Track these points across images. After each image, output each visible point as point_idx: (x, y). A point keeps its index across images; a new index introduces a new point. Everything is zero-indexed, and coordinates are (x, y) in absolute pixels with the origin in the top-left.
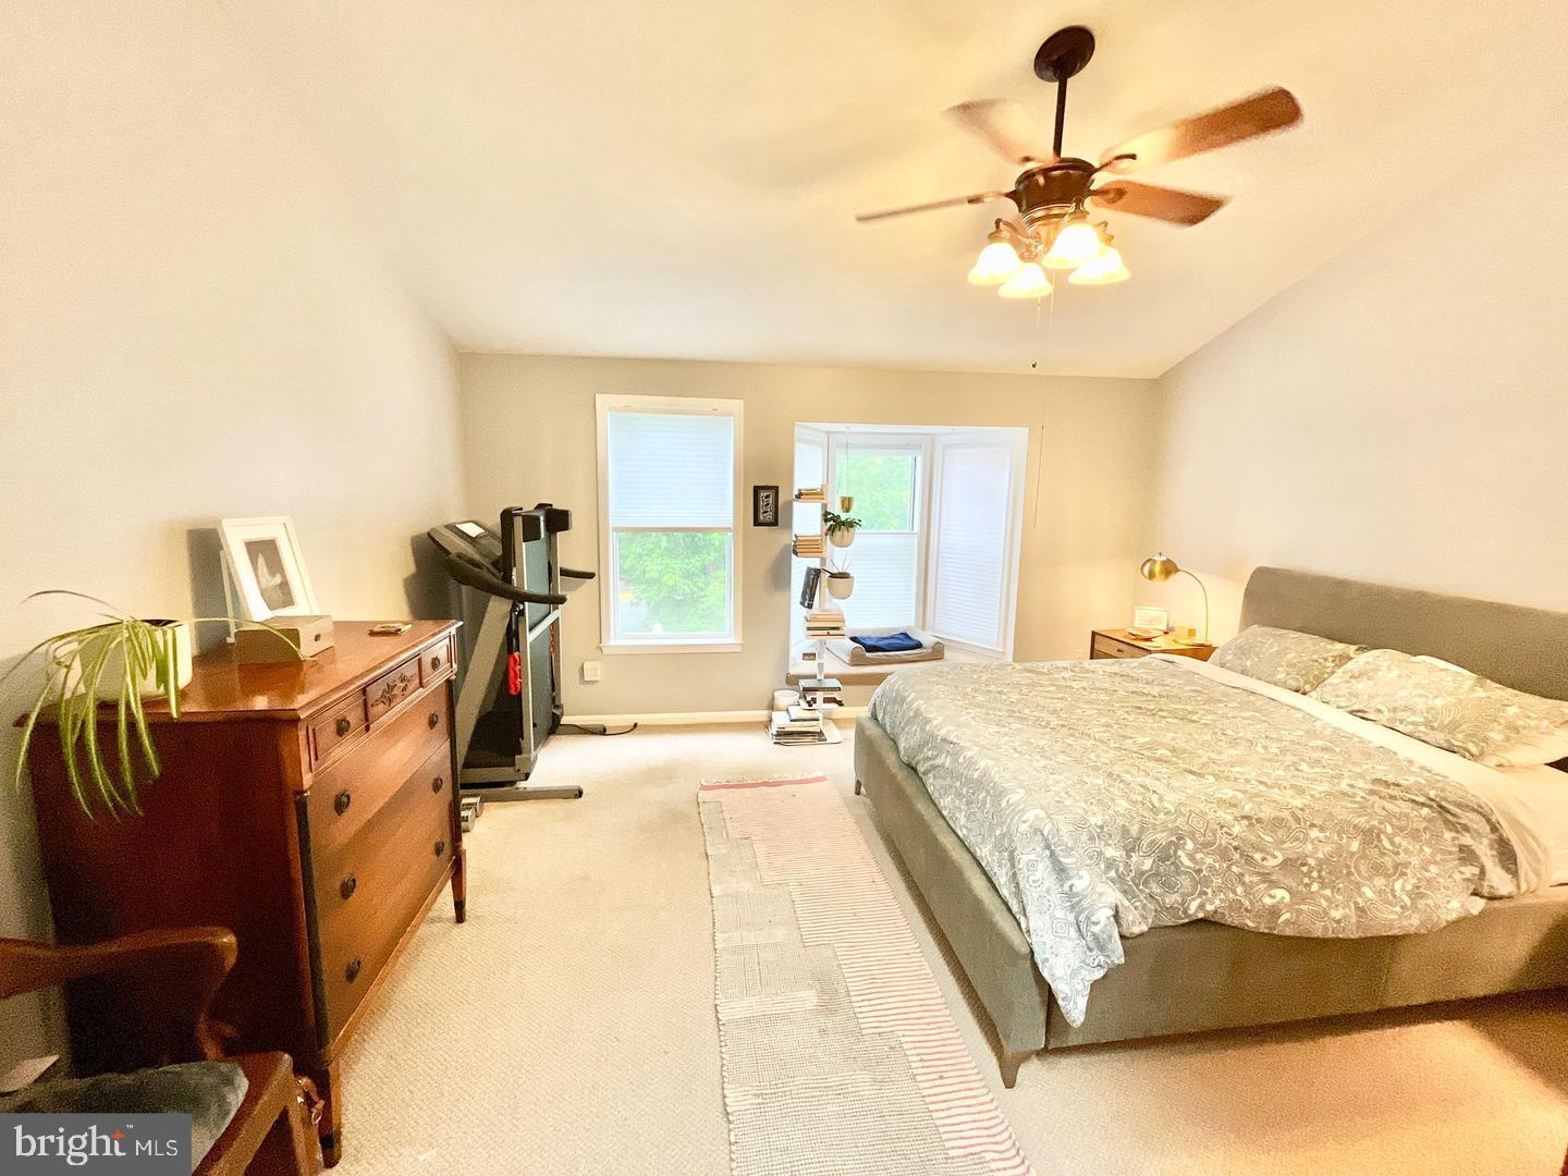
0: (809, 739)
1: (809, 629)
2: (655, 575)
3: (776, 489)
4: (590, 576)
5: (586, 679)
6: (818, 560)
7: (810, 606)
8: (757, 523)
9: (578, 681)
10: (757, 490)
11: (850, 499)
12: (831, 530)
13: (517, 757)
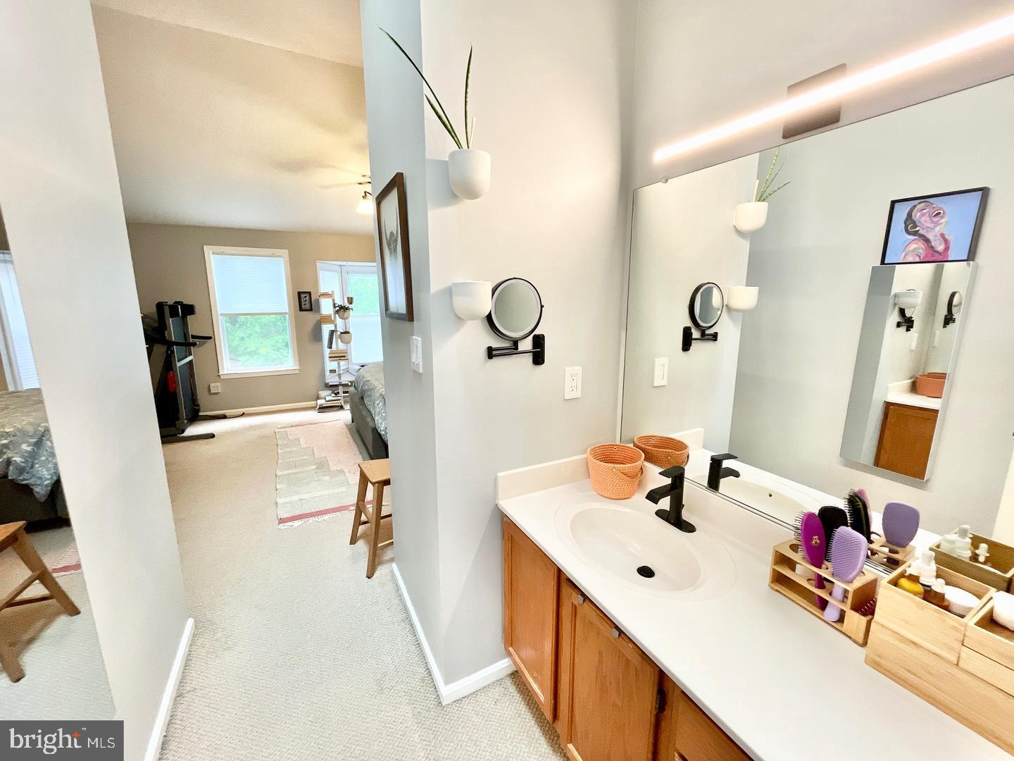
0: (336, 409)
1: (330, 357)
2: (253, 349)
3: (310, 293)
4: (210, 338)
5: (212, 392)
6: (333, 325)
7: (330, 348)
8: (301, 309)
9: (208, 394)
10: (299, 294)
11: (351, 298)
12: (337, 312)
13: (177, 422)
